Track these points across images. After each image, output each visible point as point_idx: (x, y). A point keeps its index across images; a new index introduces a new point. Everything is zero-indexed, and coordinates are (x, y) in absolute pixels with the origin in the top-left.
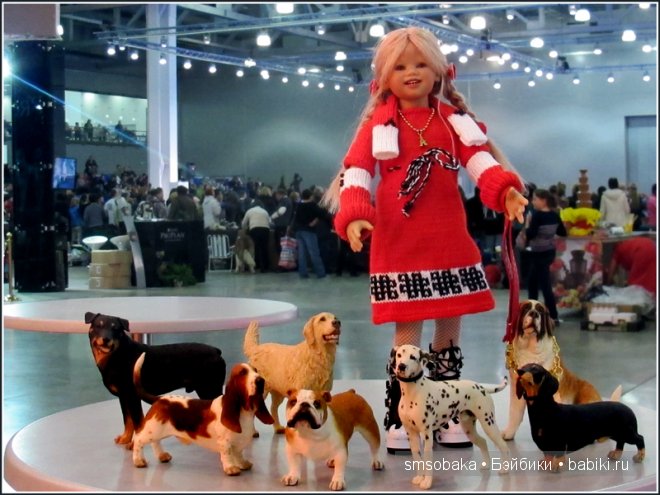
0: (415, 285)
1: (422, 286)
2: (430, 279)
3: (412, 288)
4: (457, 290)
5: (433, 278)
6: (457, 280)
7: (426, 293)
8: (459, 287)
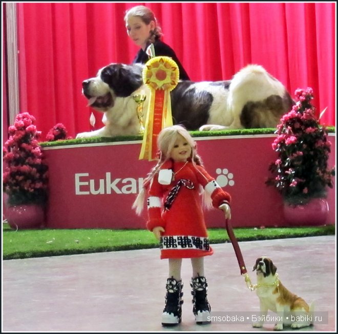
1: (173, 243)
3: (168, 243)
4: (190, 246)
5: (178, 239)
6: (190, 242)
7: (175, 246)
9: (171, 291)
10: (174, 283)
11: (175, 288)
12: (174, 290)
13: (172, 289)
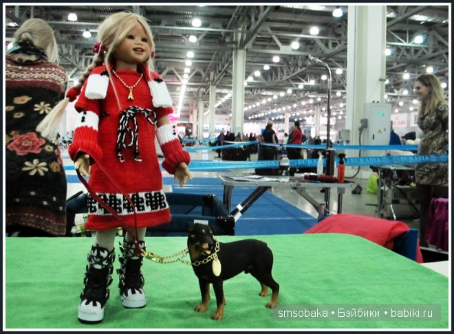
9: (98, 267)
10: (105, 254)
11: (104, 263)
12: (102, 265)
13: (100, 263)
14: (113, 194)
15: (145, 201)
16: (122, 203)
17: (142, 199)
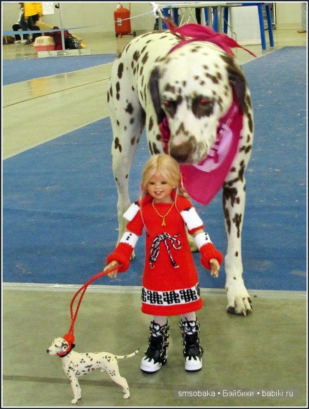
0: (154, 298)
1: (158, 298)
2: (162, 295)
3: (153, 299)
4: (178, 301)
5: (164, 295)
6: (178, 296)
8: (179, 300)
10: (157, 328)
11: (158, 334)
13: (155, 333)
14: (155, 291)
15: (180, 296)
16: (163, 298)
17: (178, 294)
